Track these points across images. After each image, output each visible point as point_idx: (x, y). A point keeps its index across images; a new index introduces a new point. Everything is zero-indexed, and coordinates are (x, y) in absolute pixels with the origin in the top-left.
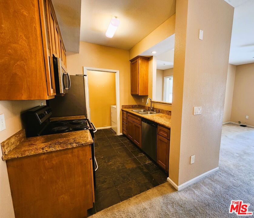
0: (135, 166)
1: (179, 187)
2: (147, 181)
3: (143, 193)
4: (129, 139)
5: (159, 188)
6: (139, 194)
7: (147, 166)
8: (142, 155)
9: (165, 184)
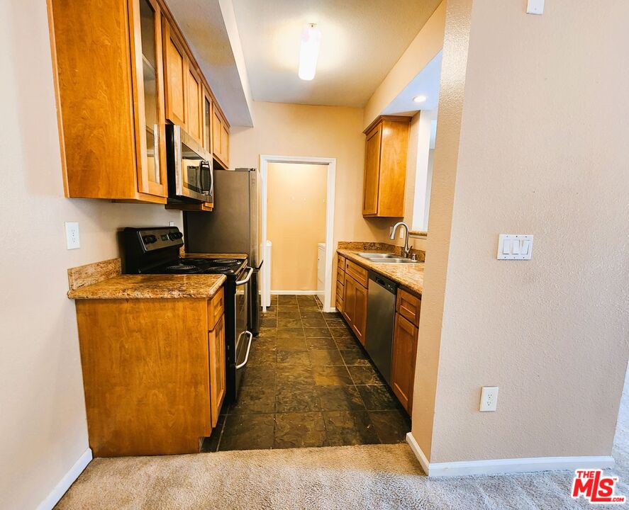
0: (335, 385)
1: (433, 468)
2: (350, 425)
3: (329, 448)
4: (346, 323)
5: (374, 450)
6: (318, 447)
7: (365, 393)
8: (364, 363)
9: (397, 448)
